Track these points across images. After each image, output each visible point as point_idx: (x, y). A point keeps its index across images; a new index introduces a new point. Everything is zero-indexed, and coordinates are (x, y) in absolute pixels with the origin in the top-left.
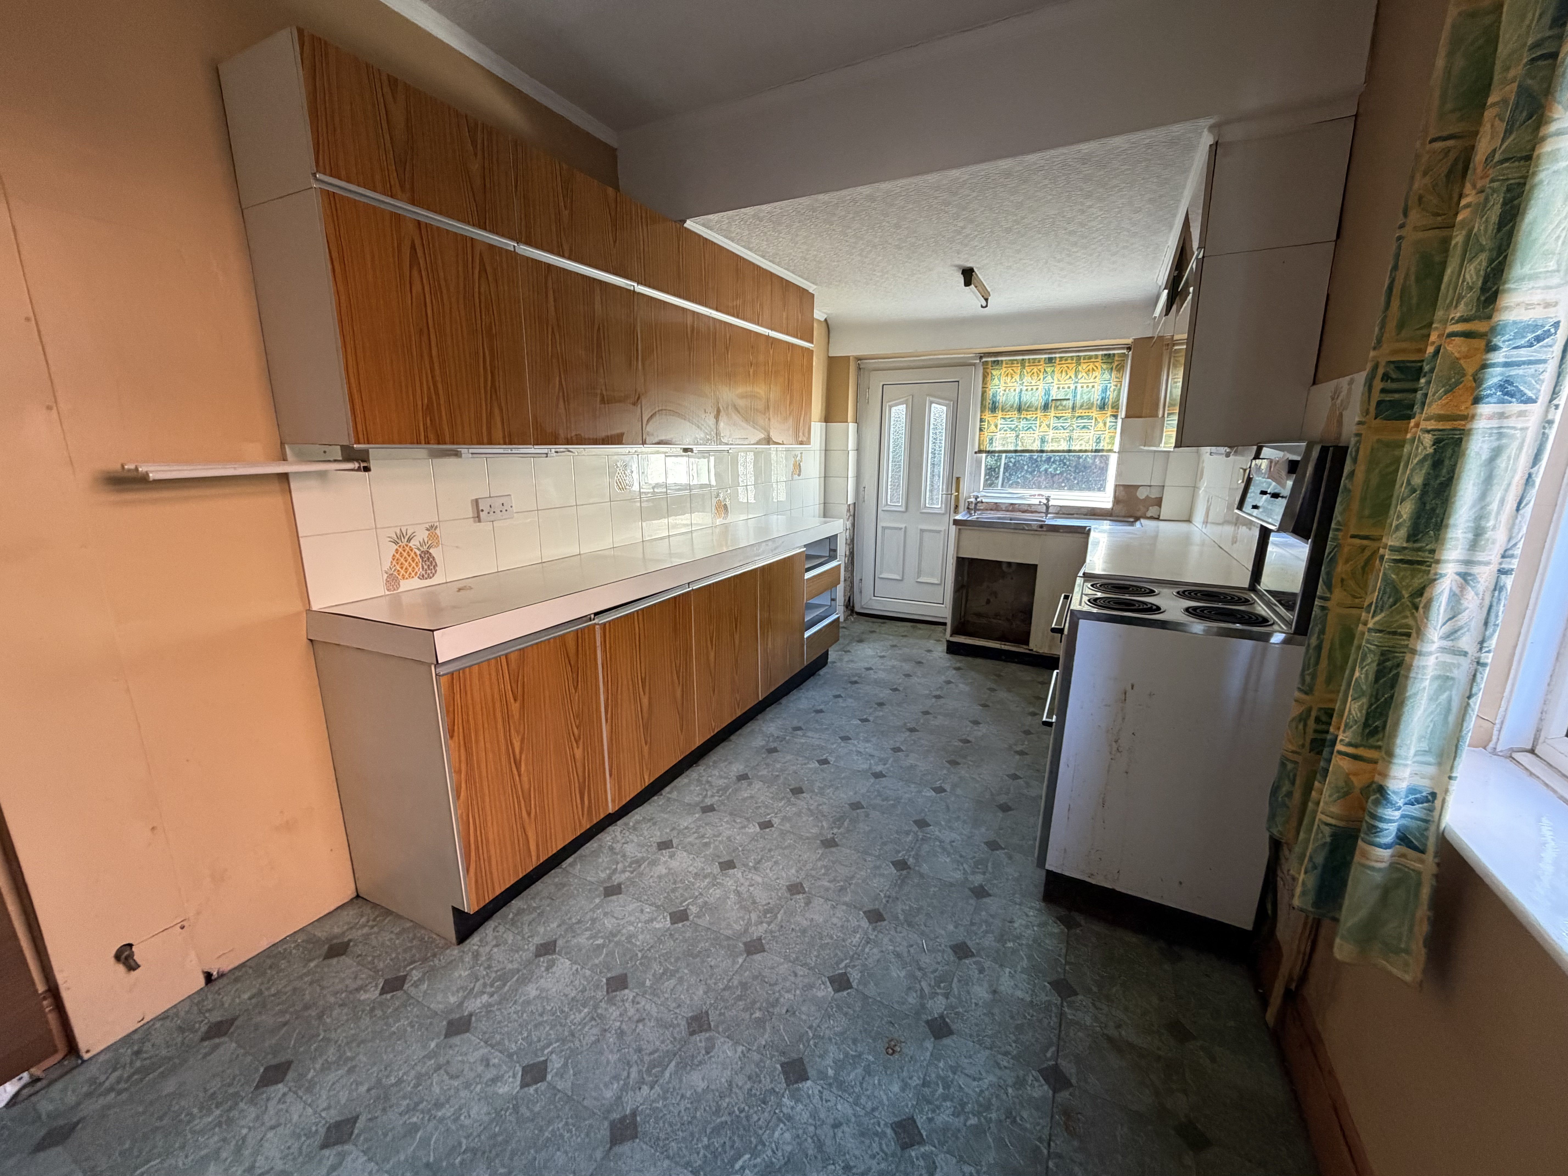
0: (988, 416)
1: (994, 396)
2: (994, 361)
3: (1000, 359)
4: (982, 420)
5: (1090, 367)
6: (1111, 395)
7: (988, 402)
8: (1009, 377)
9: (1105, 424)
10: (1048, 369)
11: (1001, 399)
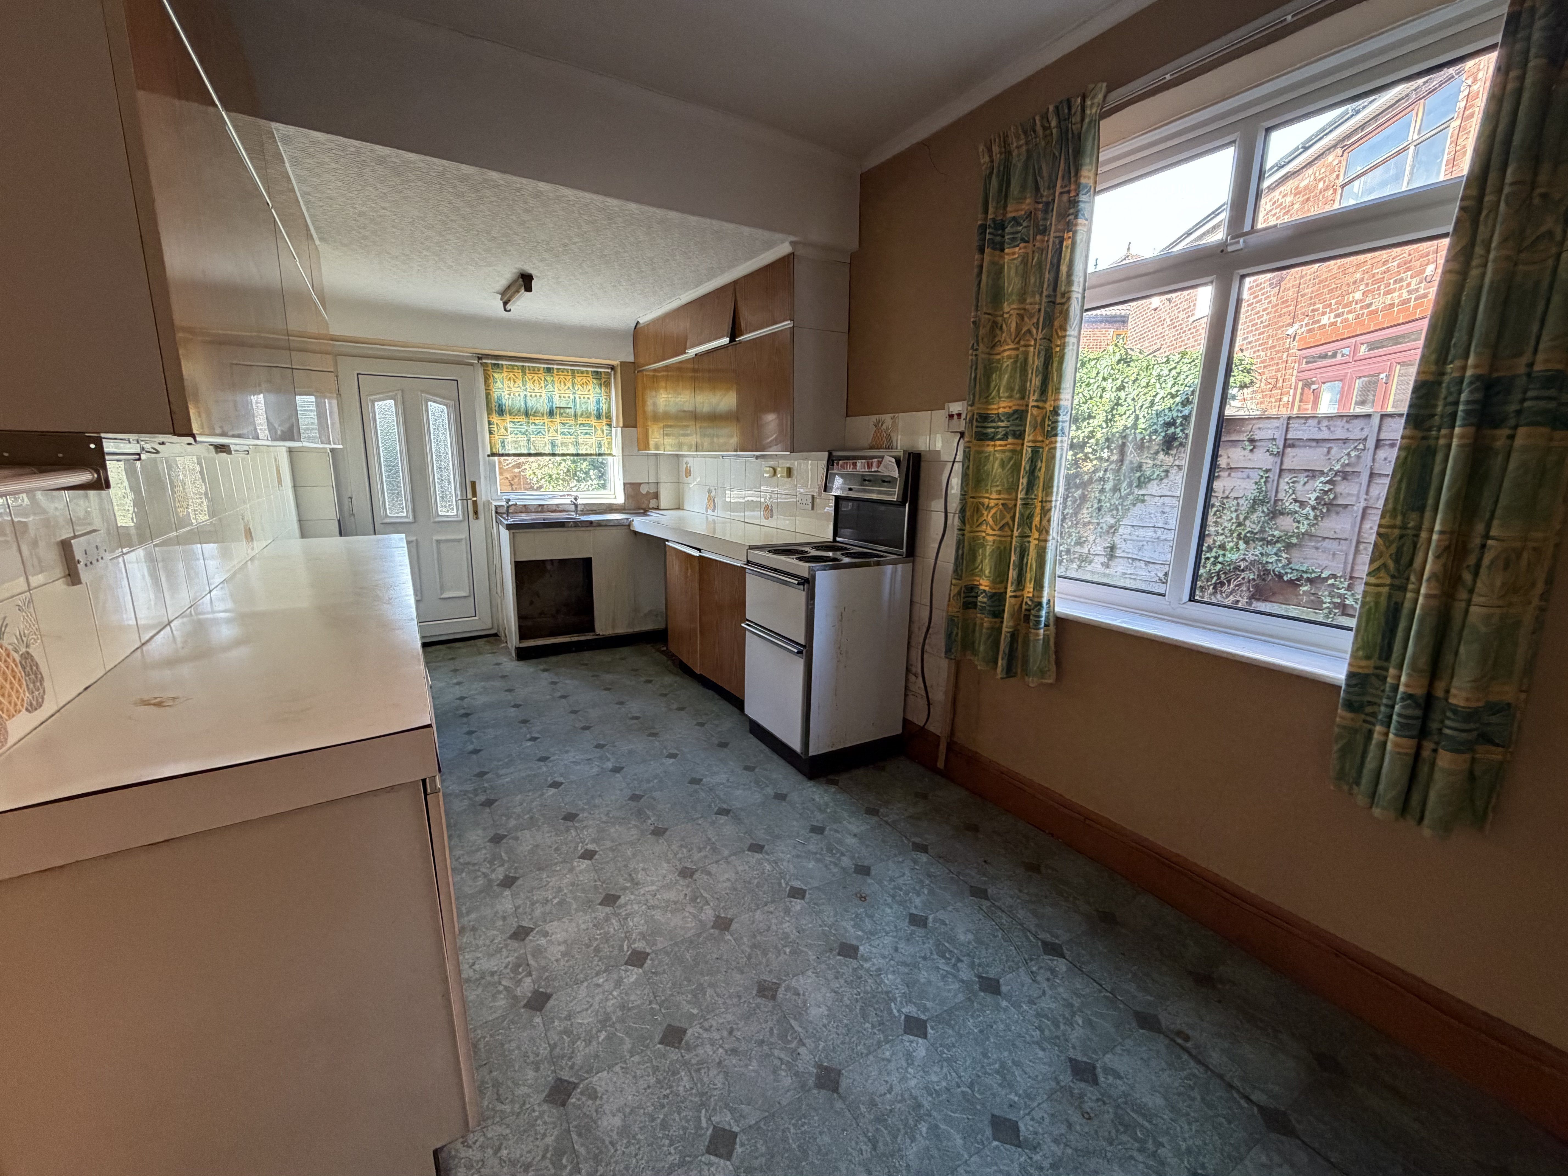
0: (495, 418)
1: (499, 398)
2: (495, 364)
3: (500, 362)
4: (490, 423)
5: (584, 380)
6: (604, 407)
7: (494, 405)
8: (512, 382)
9: (603, 431)
10: (548, 379)
11: (507, 402)
